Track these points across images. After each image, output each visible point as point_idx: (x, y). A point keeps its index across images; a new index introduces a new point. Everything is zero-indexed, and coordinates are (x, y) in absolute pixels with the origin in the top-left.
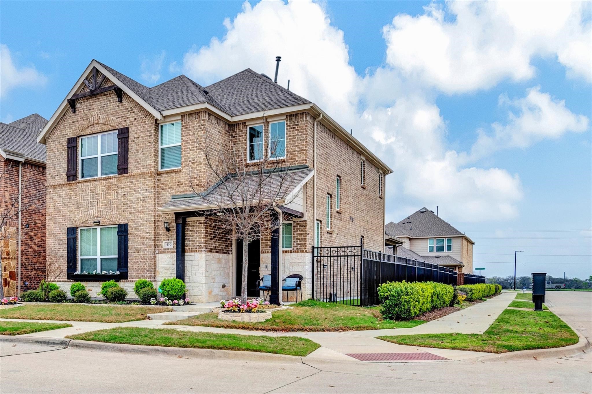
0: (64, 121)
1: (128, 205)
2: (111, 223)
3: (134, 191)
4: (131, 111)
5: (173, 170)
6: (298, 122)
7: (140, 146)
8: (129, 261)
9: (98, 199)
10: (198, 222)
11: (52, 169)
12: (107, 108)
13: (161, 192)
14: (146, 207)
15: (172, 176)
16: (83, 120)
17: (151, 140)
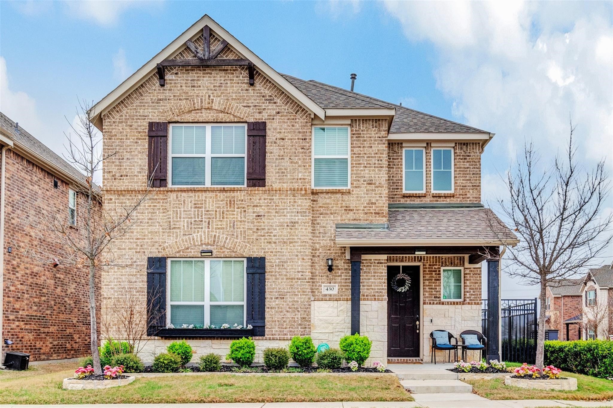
0: (142, 95)
1: (266, 231)
2: (233, 255)
3: (276, 212)
4: (270, 100)
5: (339, 190)
6: (469, 153)
7: (286, 150)
8: (267, 310)
9: (209, 218)
10: (376, 262)
11: (116, 166)
12: (227, 90)
13: (318, 217)
14: (297, 235)
15: (337, 198)
16: (180, 100)
17: (305, 146)
